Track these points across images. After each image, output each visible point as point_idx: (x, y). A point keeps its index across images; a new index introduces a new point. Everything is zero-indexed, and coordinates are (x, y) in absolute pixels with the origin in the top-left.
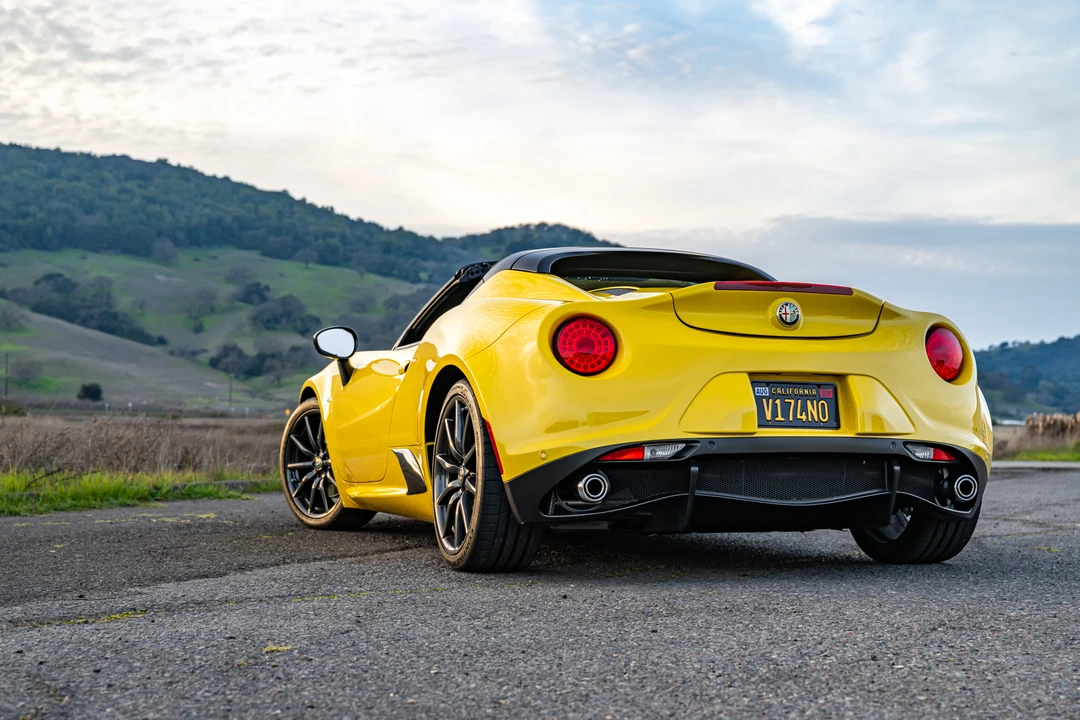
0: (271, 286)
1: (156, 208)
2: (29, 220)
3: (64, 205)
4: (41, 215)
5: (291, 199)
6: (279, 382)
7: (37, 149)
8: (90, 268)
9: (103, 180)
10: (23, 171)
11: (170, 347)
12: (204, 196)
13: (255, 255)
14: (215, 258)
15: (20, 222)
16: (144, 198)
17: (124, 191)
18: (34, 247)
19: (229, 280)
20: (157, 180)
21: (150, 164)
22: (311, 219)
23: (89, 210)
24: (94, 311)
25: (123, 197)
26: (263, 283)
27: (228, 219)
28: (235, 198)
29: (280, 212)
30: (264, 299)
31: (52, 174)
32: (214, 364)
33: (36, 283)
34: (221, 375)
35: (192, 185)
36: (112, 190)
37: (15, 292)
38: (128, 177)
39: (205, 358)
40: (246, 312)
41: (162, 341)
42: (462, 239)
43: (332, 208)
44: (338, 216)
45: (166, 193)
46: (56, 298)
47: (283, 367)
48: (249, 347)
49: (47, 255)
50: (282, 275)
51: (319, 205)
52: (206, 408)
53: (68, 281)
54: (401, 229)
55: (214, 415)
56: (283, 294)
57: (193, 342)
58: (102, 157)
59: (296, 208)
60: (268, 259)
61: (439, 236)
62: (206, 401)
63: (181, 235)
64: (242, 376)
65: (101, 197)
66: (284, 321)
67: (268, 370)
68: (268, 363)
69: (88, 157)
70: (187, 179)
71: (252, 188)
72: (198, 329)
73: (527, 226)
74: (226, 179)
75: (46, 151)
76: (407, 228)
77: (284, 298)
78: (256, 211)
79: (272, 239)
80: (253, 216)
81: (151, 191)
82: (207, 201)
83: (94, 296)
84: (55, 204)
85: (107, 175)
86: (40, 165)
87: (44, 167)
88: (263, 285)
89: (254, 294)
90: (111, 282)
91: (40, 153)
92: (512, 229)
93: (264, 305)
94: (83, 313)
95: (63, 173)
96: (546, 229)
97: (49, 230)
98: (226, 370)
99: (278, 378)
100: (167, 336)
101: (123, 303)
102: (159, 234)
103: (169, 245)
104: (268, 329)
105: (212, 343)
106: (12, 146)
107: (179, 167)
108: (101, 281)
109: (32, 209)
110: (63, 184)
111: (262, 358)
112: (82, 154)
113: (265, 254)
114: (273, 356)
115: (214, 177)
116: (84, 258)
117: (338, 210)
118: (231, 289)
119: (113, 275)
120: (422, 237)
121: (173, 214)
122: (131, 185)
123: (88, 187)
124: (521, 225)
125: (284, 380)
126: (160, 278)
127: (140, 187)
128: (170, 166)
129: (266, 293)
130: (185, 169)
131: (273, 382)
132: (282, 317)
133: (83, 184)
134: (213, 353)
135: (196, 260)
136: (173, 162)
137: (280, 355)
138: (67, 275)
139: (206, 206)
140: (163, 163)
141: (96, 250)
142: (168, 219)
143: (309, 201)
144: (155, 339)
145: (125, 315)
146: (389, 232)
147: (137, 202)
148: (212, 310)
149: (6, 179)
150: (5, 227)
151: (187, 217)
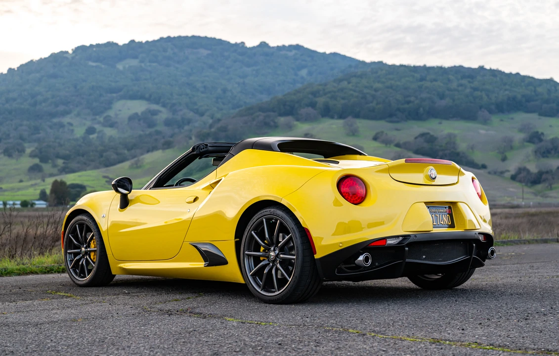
0: (545, 133)
1: (478, 93)
2: (411, 105)
3: (429, 95)
4: (417, 102)
5: (555, 82)
6: (551, 187)
7: (414, 67)
8: (443, 129)
9: (449, 80)
10: (407, 79)
11: (489, 169)
12: (505, 84)
13: (535, 116)
14: (512, 119)
15: (406, 106)
16: (472, 88)
17: (461, 85)
18: (414, 119)
19: (521, 130)
20: (479, 78)
21: (475, 69)
23: (442, 97)
24: (446, 152)
25: (460, 88)
26: (540, 131)
27: (519, 96)
28: (523, 84)
29: (549, 90)
30: (541, 140)
31: (422, 79)
32: (513, 178)
33: (416, 138)
34: (518, 184)
35: (498, 79)
36: (454, 85)
37: (405, 143)
38: (463, 77)
39: (508, 175)
40: (531, 148)
41: (484, 167)
45: (484, 84)
46: (426, 146)
47: (553, 178)
48: (533, 168)
49: (420, 123)
50: (551, 126)
52: (509, 203)
53: (432, 136)
55: (513, 207)
56: (551, 137)
57: (501, 166)
58: (449, 68)
60: (543, 118)
62: (509, 199)
63: (493, 107)
64: (529, 184)
65: (449, 90)
66: (553, 152)
67: (545, 180)
68: (544, 176)
69: (441, 68)
70: (495, 76)
71: (532, 78)
72: (504, 159)
74: (518, 74)
75: (419, 67)
77: (553, 139)
78: (535, 91)
79: (545, 106)
80: (533, 93)
81: (476, 84)
82: (507, 87)
83: (446, 144)
84: (424, 95)
85: (451, 77)
86: (416, 75)
87: (418, 76)
88: (540, 133)
89: (535, 138)
90: (455, 136)
93: (542, 144)
94: (441, 153)
95: (428, 78)
97: (421, 109)
98: (520, 181)
99: (550, 185)
100: (486, 163)
101: (462, 147)
102: (481, 107)
103: (486, 113)
104: (543, 157)
105: (512, 166)
106: (401, 66)
107: (491, 69)
108: (450, 136)
109: (412, 99)
110: (428, 84)
111: (541, 173)
112: (438, 67)
113: (540, 115)
114: (547, 172)
115: (511, 74)
116: (440, 123)
118: (522, 136)
119: (456, 132)
121: (488, 96)
122: (464, 82)
123: (442, 85)
125: (553, 186)
126: (482, 132)
127: (469, 82)
128: (486, 69)
129: (542, 137)
130: (494, 70)
131: (547, 187)
132: (552, 149)
133: (438, 83)
134: (513, 172)
135: (502, 120)
137: (551, 171)
138: (432, 133)
139: (506, 90)
140: (482, 68)
141: (447, 118)
142: (485, 98)
144: (480, 165)
145: (463, 153)
147: (468, 90)
148: (512, 148)
149: (398, 83)
150: (399, 109)
151: (496, 97)
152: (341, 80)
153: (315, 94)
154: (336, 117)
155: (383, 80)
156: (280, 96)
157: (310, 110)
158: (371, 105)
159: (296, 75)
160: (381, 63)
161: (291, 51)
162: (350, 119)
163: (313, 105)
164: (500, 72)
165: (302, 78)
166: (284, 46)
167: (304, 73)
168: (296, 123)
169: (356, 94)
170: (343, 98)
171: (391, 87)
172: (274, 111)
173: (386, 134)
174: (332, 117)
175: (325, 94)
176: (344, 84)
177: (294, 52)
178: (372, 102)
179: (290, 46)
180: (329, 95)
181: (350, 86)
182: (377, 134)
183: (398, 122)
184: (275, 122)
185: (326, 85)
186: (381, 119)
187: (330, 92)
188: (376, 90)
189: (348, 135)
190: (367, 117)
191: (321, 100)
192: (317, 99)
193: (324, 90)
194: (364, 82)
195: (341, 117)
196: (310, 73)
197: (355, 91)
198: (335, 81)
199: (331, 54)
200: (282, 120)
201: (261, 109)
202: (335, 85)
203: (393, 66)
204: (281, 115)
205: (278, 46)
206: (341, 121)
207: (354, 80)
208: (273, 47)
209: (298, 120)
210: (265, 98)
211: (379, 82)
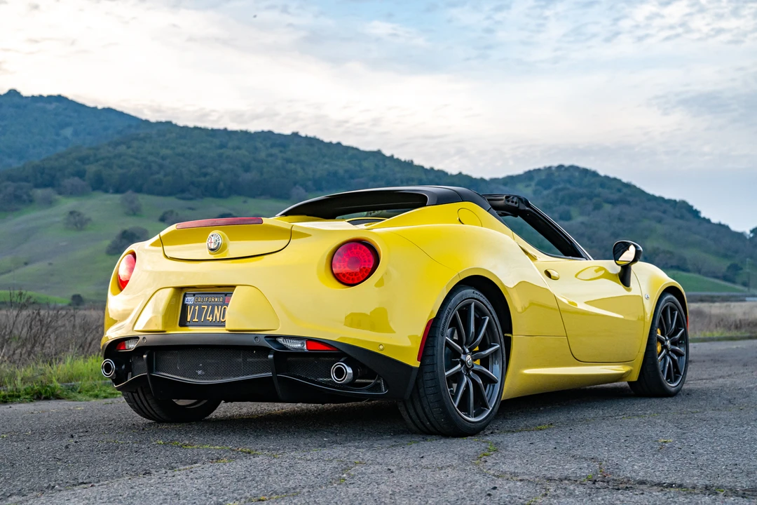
1: (292, 166)
2: (208, 178)
3: (231, 167)
4: (216, 174)
5: (384, 155)
7: (213, 130)
8: (250, 209)
9: (256, 148)
10: (203, 145)
12: (324, 156)
15: (203, 179)
16: (284, 159)
17: (271, 155)
18: (212, 196)
20: (292, 147)
21: (288, 135)
22: (397, 169)
23: (247, 169)
25: (270, 159)
27: (341, 172)
28: (345, 157)
29: (376, 165)
31: (222, 146)
35: (316, 149)
36: (263, 155)
38: (273, 146)
42: (504, 179)
43: (412, 161)
44: (416, 166)
45: (298, 155)
49: (221, 201)
51: (403, 160)
54: (460, 173)
58: (255, 133)
59: (387, 162)
61: (487, 177)
63: (310, 184)
65: (255, 160)
69: (245, 133)
70: (312, 145)
71: (357, 149)
73: (550, 168)
74: (339, 144)
75: (219, 130)
76: (465, 173)
78: (360, 166)
80: (358, 169)
81: (289, 154)
82: (327, 159)
84: (225, 166)
85: (259, 145)
86: (214, 140)
87: (217, 141)
91: (214, 133)
92: (539, 170)
95: (230, 144)
96: (563, 169)
97: (221, 185)
102: (295, 184)
103: (302, 191)
106: (196, 128)
107: (306, 137)
109: (210, 170)
110: (229, 152)
112: (242, 131)
115: (331, 143)
116: (245, 202)
117: (416, 162)
120: (475, 179)
121: (303, 169)
122: (275, 151)
123: (246, 153)
124: (545, 167)
127: (281, 152)
128: (300, 137)
130: (310, 138)
133: (243, 152)
136: (303, 134)
138: (235, 214)
139: (325, 163)
140: (296, 135)
141: (253, 196)
142: (300, 173)
143: (395, 157)
146: (452, 176)
147: (279, 162)
149: (192, 150)
150: (192, 183)
151: (313, 171)
152: (117, 144)
153: (83, 160)
154: (111, 191)
155: (173, 145)
156: (36, 161)
157: (76, 180)
158: (157, 176)
159: (58, 135)
160: (169, 123)
161: (50, 103)
162: (130, 194)
163: (81, 174)
164: (318, 140)
165: (66, 138)
166: (41, 97)
167: (68, 132)
168: (58, 197)
169: (137, 162)
170: (121, 167)
171: (183, 155)
172: (28, 182)
173: (177, 214)
174: (106, 191)
175: (97, 161)
176: (123, 148)
177: (54, 105)
178: (158, 173)
179: (50, 97)
180: (102, 162)
181: (130, 151)
182: (166, 213)
183: (191, 199)
184: (29, 196)
185: (97, 149)
186: (170, 194)
187: (103, 159)
188: (164, 158)
189: (127, 214)
190: (150, 192)
191: (92, 169)
192: (87, 167)
193: (95, 155)
194: (148, 146)
195: (117, 191)
196: (76, 133)
197: (136, 158)
198: (109, 145)
199: (104, 109)
200: (39, 192)
201: (10, 178)
202: (110, 149)
203: (185, 128)
204: (37, 186)
205: (33, 96)
206: (118, 196)
207: (135, 144)
208: (27, 98)
209: (60, 193)
210: (16, 164)
211: (167, 147)
